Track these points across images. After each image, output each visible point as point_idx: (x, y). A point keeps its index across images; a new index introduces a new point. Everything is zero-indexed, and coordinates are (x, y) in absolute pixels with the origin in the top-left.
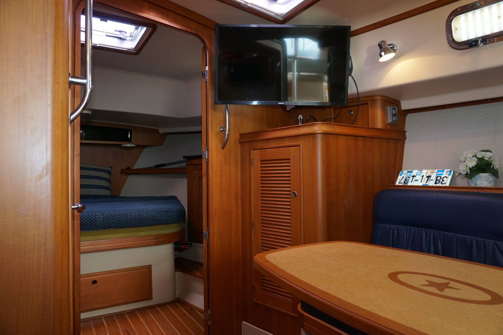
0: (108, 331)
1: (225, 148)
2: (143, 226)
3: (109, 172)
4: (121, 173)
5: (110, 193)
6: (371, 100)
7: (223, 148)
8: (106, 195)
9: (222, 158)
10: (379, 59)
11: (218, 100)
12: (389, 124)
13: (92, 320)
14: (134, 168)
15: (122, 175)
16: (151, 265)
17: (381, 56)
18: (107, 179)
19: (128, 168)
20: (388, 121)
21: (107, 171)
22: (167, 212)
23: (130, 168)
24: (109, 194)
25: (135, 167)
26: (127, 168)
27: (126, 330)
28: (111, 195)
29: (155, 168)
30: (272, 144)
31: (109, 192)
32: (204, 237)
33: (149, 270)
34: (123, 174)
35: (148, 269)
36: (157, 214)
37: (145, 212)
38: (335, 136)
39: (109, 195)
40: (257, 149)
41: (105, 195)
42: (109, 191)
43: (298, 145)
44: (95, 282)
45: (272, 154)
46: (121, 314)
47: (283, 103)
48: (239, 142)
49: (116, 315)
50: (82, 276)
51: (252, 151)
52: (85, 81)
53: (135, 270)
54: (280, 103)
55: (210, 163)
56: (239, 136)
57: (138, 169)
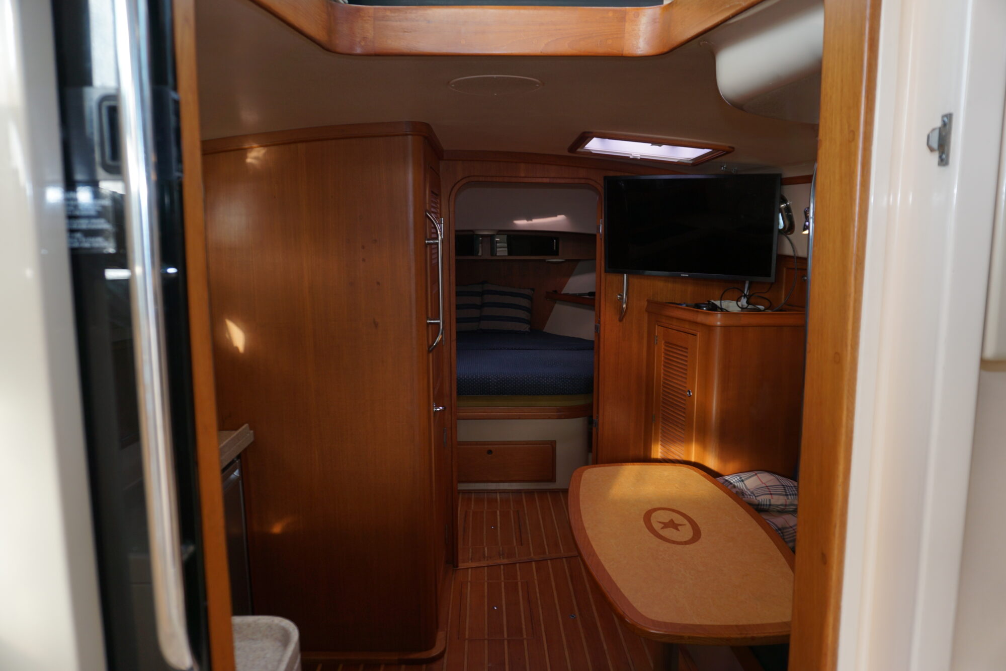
0: (499, 508)
1: (624, 321)
2: (542, 394)
3: (530, 298)
4: (547, 298)
5: (530, 328)
7: (620, 322)
8: (523, 332)
9: (619, 333)
10: (803, 231)
11: (608, 268)
13: (475, 492)
16: (555, 441)
17: (805, 227)
18: (527, 308)
19: (555, 292)
21: (527, 295)
23: (558, 292)
24: (527, 329)
25: (565, 291)
26: (553, 292)
27: (518, 511)
28: (530, 331)
29: (588, 297)
30: (675, 325)
31: (528, 327)
32: (594, 425)
33: (553, 446)
34: (548, 300)
35: (552, 444)
39: (526, 331)
40: (661, 325)
41: (523, 330)
42: (528, 325)
44: (490, 452)
45: (676, 337)
46: (518, 492)
47: (687, 275)
48: (646, 311)
49: (512, 492)
50: (477, 443)
51: (657, 326)
52: (439, 321)
53: (534, 444)
54: (684, 275)
55: (602, 340)
56: (646, 303)
57: (567, 295)
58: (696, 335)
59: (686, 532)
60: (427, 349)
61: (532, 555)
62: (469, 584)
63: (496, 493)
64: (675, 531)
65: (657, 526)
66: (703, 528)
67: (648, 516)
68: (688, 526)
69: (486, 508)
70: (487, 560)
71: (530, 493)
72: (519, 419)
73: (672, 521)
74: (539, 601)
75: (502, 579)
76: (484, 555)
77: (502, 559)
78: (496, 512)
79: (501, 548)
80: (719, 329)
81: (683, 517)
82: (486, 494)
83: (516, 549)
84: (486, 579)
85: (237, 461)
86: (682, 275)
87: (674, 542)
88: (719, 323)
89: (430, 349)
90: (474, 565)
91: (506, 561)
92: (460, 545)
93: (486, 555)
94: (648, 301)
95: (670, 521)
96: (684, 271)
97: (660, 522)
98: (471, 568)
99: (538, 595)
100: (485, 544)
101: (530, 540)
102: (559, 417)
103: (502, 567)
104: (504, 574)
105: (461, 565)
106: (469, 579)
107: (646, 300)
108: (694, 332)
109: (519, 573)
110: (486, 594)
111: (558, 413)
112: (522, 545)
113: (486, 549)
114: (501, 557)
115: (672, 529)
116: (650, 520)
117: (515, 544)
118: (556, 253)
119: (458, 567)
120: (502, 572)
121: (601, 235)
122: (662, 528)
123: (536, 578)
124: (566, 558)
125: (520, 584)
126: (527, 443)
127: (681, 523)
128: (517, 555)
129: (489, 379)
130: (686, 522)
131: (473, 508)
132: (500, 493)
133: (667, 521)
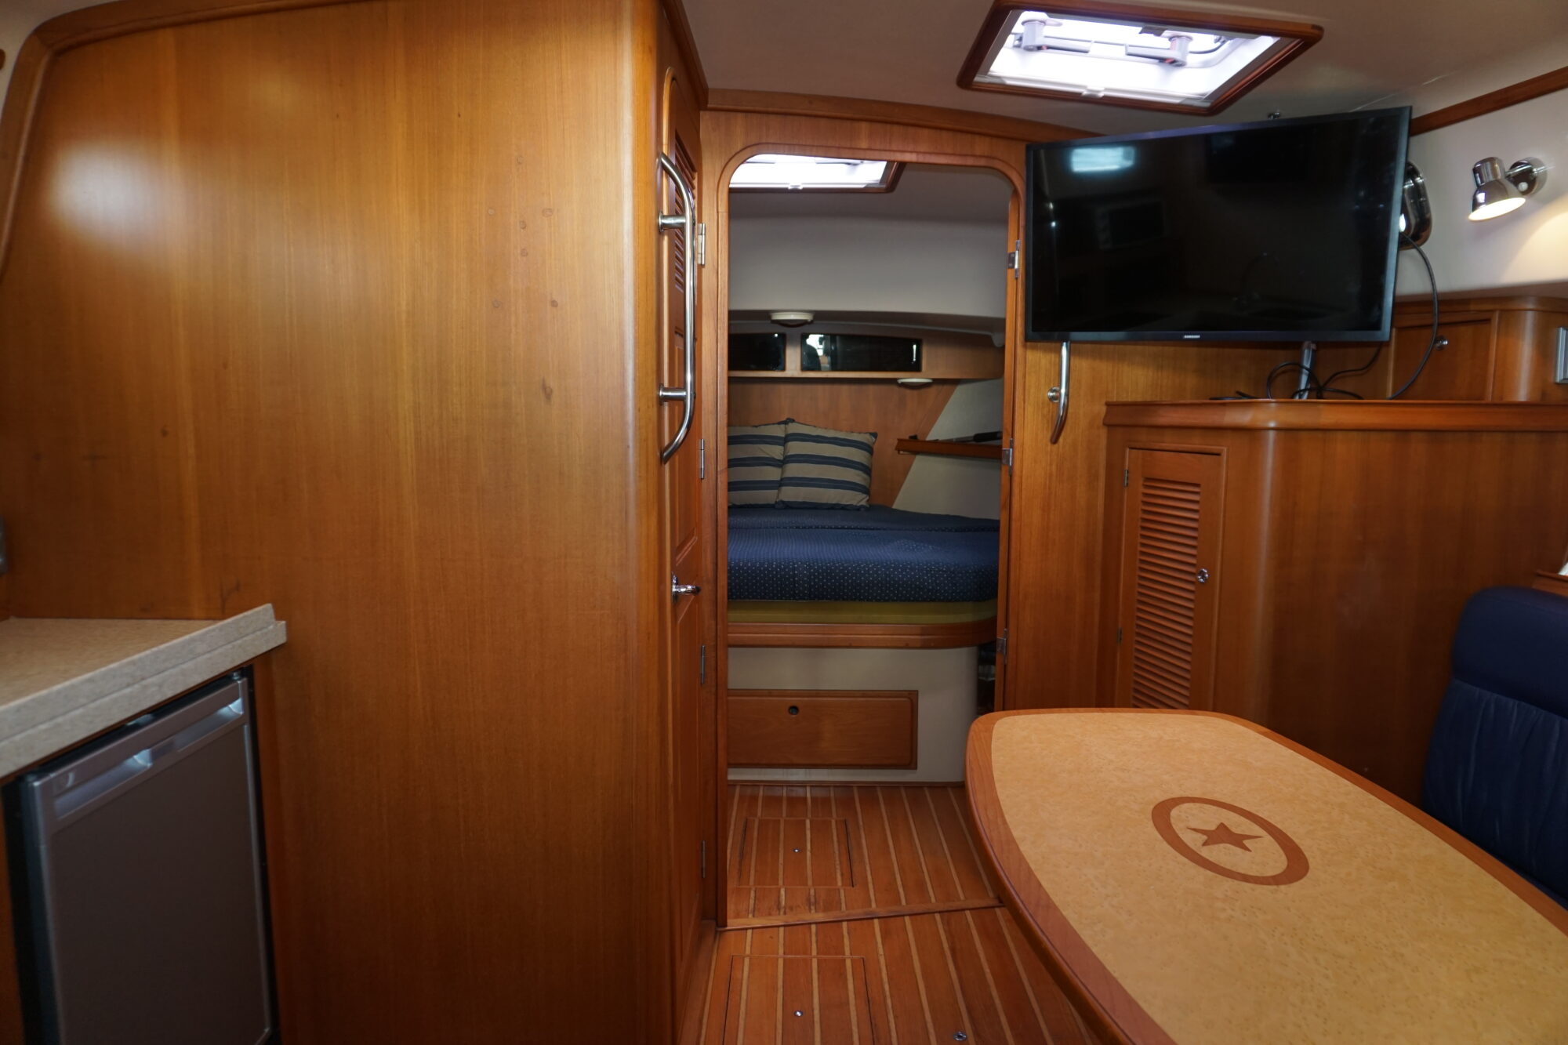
0: (809, 815)
1: (1061, 440)
2: (893, 601)
3: (869, 449)
4: (898, 449)
5: (868, 501)
6: (1502, 311)
7: (1055, 440)
8: (856, 506)
9: (1051, 465)
10: (1469, 214)
11: (1033, 331)
12: (1558, 384)
13: (764, 786)
14: (930, 438)
15: (899, 453)
16: (917, 691)
17: (1476, 205)
18: (862, 464)
19: (914, 438)
20: (1555, 376)
21: (862, 443)
22: (953, 573)
23: (919, 437)
24: (863, 503)
25: (932, 436)
26: (911, 437)
27: (845, 821)
28: (868, 506)
29: (974, 443)
30: (1169, 441)
31: (864, 499)
32: (998, 650)
33: (912, 701)
34: (901, 452)
35: (909, 698)
36: (928, 577)
37: (901, 568)
38: (1320, 435)
39: (862, 506)
40: (1138, 447)
41: (855, 504)
42: (864, 495)
43: (1218, 452)
44: (794, 709)
45: (1168, 465)
46: (846, 786)
47: (1198, 337)
48: (1104, 424)
49: (835, 786)
50: (770, 693)
51: (1128, 450)
52: (684, 394)
53: (879, 696)
54: (1190, 337)
55: (1016, 479)
56: (1104, 409)
57: (936, 442)
58: (1218, 454)
59: (1268, 858)
60: (658, 454)
61: (874, 905)
62: (747, 961)
63: (805, 786)
64: (1238, 850)
65: (1193, 840)
66: (1304, 844)
67: (1162, 813)
68: (1268, 839)
69: (784, 814)
70: (785, 913)
71: (868, 789)
72: (850, 647)
73: (1222, 826)
74: (889, 1001)
75: (814, 953)
76: (779, 903)
77: (813, 911)
78: (804, 822)
79: (812, 892)
80: (1272, 435)
81: (1247, 818)
82: (785, 789)
83: (842, 892)
84: (781, 951)
85: (239, 682)
86: (1186, 337)
87: (1246, 878)
88: (1272, 425)
89: (665, 454)
90: (757, 922)
91: (820, 917)
92: (732, 884)
93: (783, 903)
94: (1108, 404)
95: (1218, 828)
96: (1192, 329)
97: (1195, 830)
98: (753, 928)
99: (887, 987)
100: (781, 882)
101: (869, 878)
102: (925, 646)
103: (813, 927)
104: (817, 942)
105: (733, 923)
106: (748, 951)
107: (1104, 401)
108: (1215, 448)
109: (846, 941)
110: (780, 983)
111: (923, 637)
112: (853, 886)
113: (783, 892)
114: (813, 907)
115: (1229, 845)
116: (1169, 826)
117: (840, 883)
118: (916, 368)
119: (726, 926)
120: (814, 939)
121: (1016, 271)
122: (1205, 844)
123: (881, 951)
124: (940, 912)
125: (848, 963)
126: (864, 694)
127: (1248, 833)
128: (843, 905)
129: (794, 569)
130: (1256, 830)
131: (759, 814)
132: (811, 786)
133: (1213, 827)
